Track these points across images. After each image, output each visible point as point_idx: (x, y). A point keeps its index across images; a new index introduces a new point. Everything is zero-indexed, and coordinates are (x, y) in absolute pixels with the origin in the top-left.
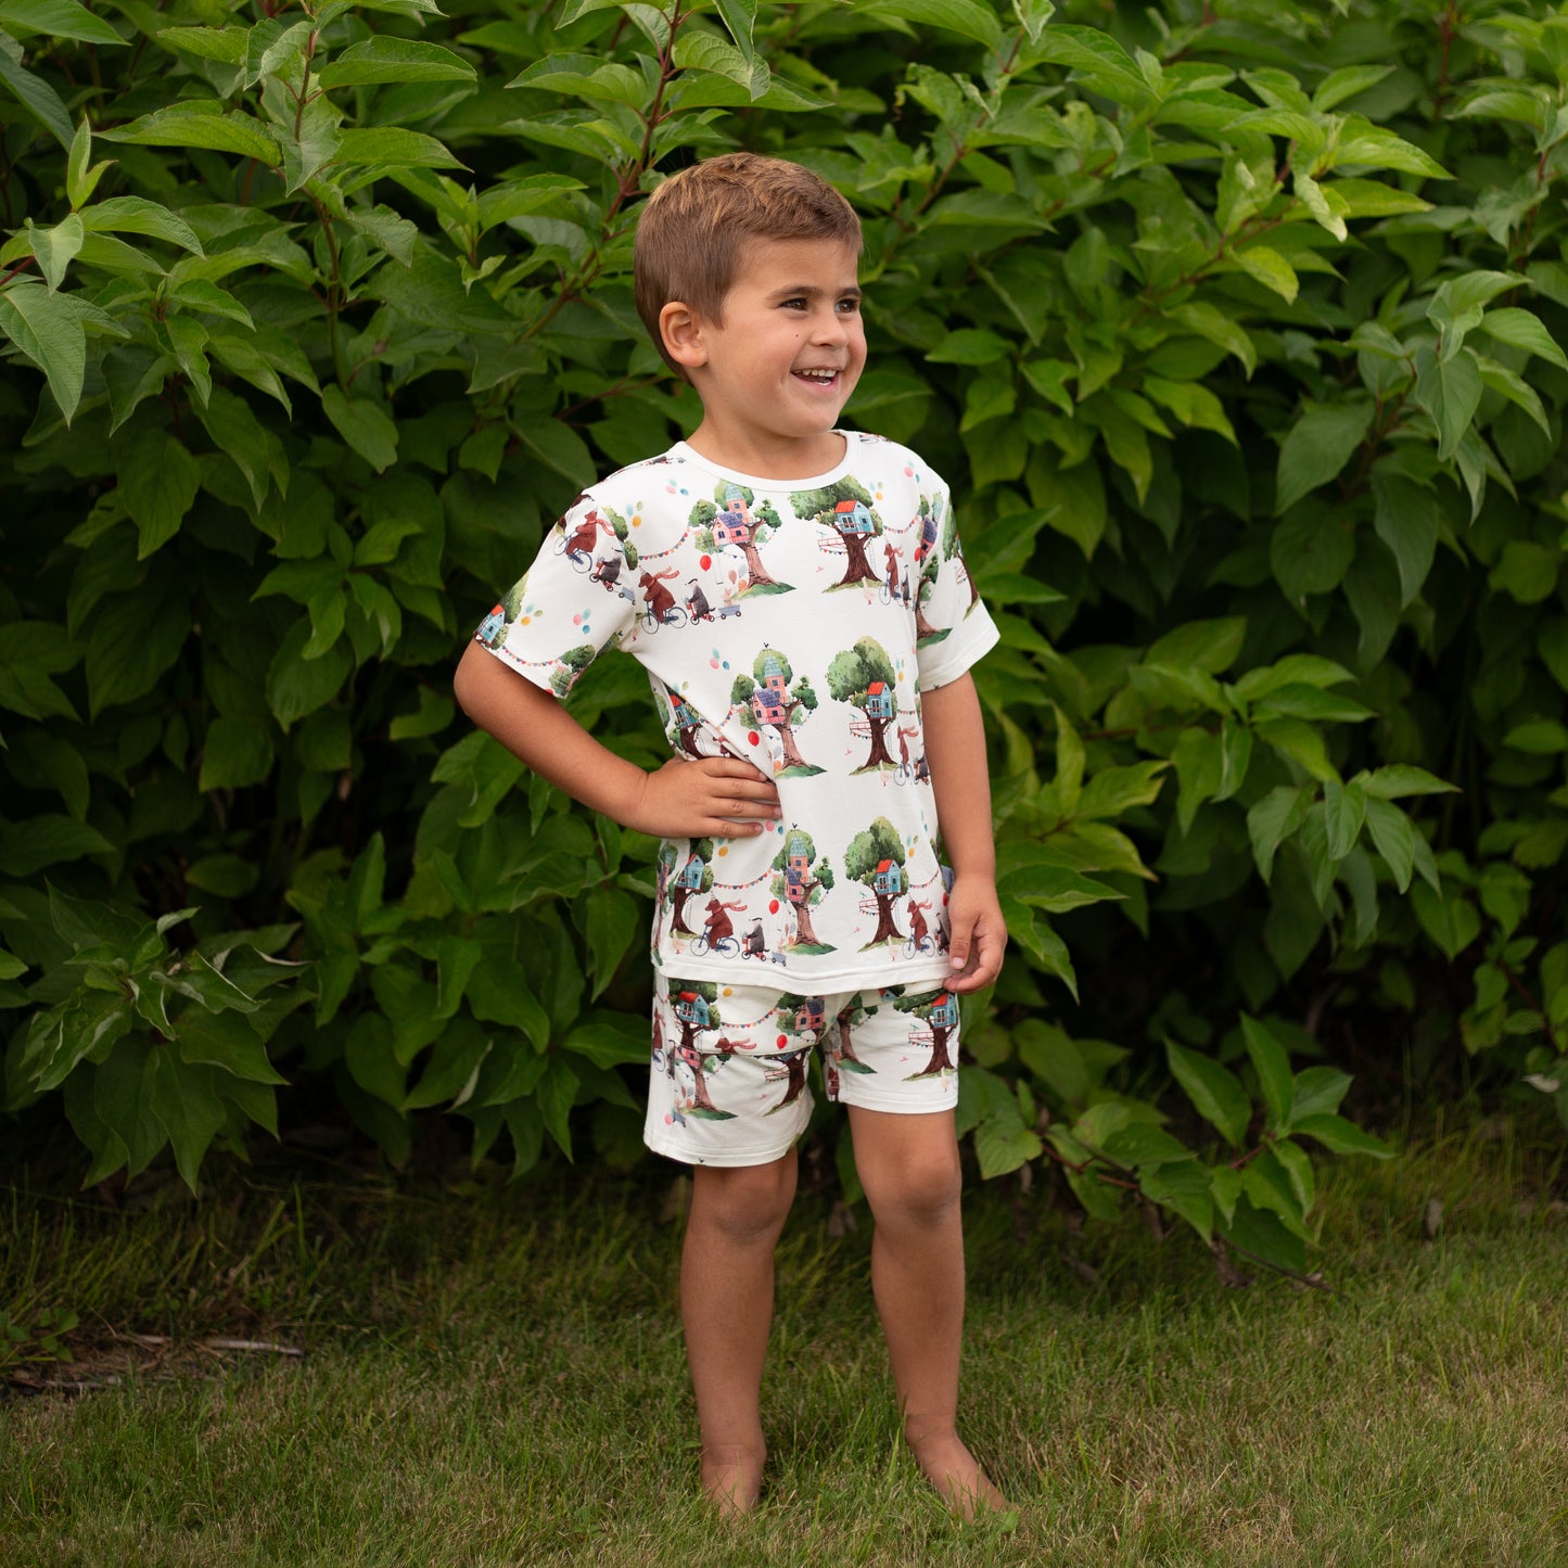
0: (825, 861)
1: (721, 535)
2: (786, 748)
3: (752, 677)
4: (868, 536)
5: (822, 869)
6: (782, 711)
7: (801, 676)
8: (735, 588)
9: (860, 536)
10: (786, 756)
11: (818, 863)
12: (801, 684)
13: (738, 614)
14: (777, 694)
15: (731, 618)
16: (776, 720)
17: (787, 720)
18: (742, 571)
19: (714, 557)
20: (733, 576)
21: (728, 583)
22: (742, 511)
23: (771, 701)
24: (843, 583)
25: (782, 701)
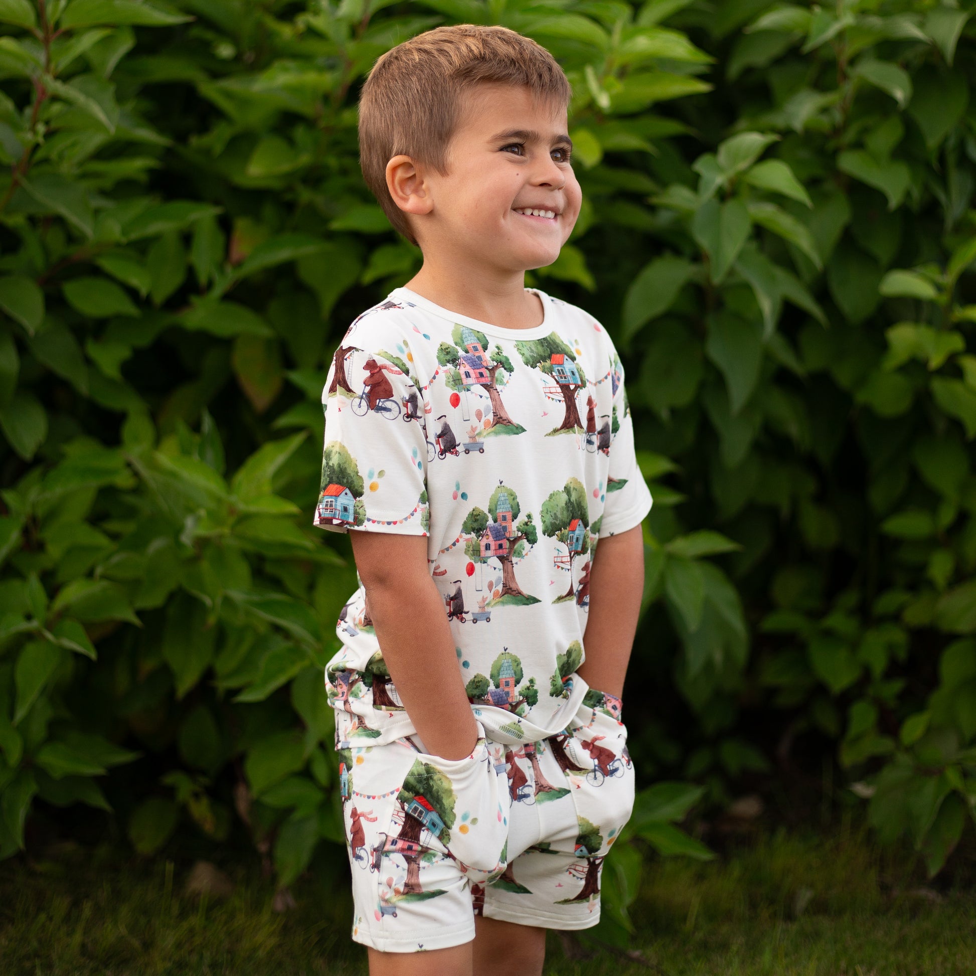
0: (532, 681)
1: (468, 375)
2: (505, 578)
3: (486, 512)
4: (577, 387)
5: (528, 688)
6: (506, 544)
7: (527, 513)
8: (480, 426)
9: (572, 387)
10: (505, 585)
11: (524, 683)
12: (526, 520)
13: (482, 451)
14: (505, 528)
15: (475, 454)
16: (500, 552)
17: (510, 552)
18: (487, 410)
19: (463, 395)
20: (479, 415)
21: (474, 421)
22: (481, 353)
23: (499, 534)
24: (562, 428)
25: (507, 535)
